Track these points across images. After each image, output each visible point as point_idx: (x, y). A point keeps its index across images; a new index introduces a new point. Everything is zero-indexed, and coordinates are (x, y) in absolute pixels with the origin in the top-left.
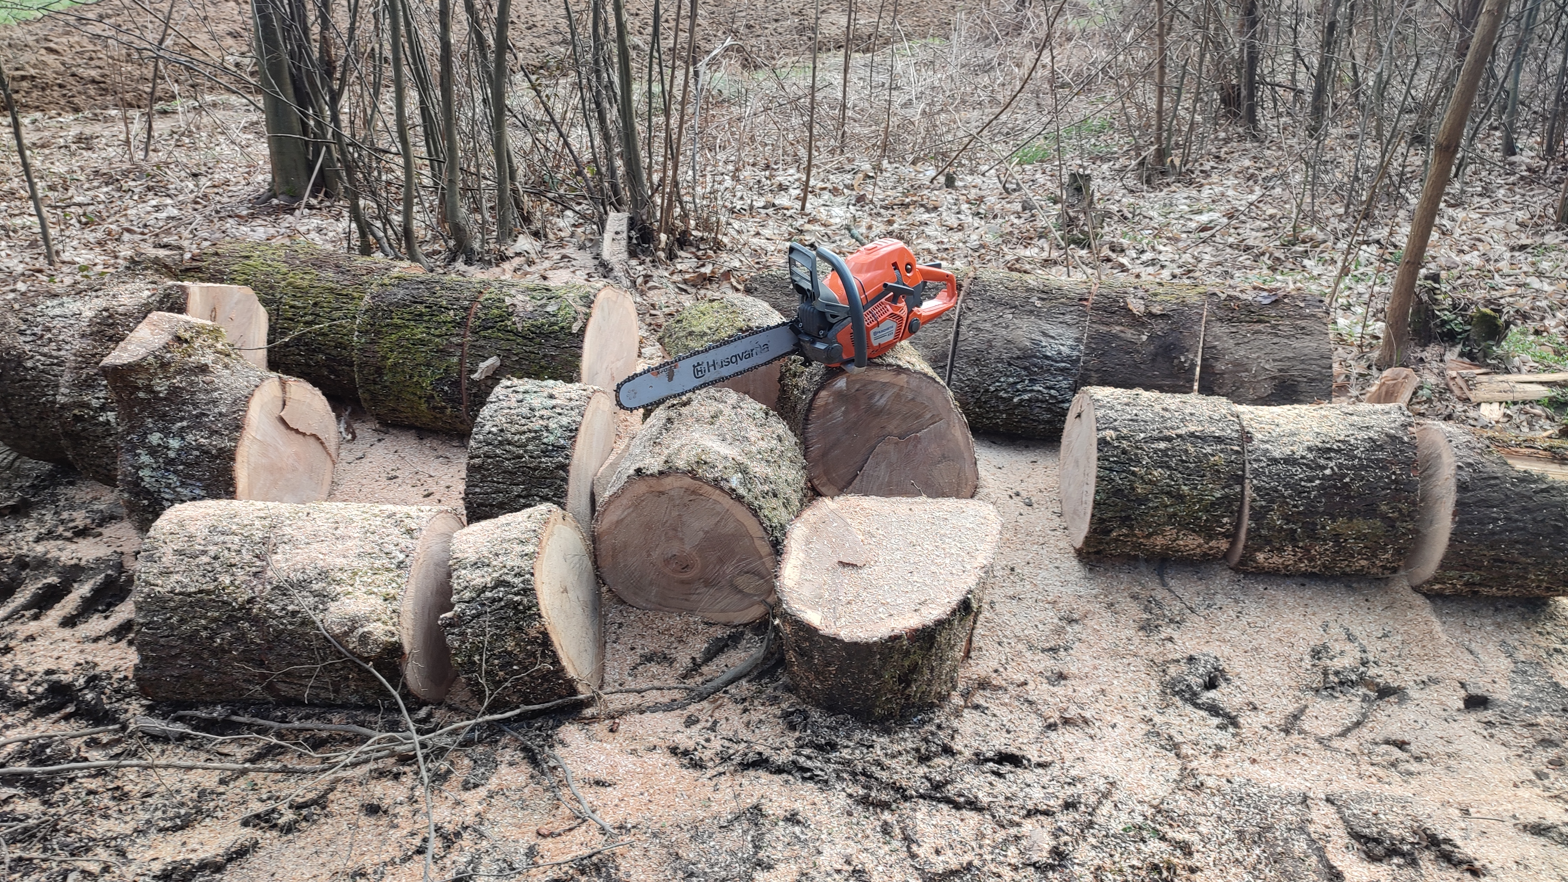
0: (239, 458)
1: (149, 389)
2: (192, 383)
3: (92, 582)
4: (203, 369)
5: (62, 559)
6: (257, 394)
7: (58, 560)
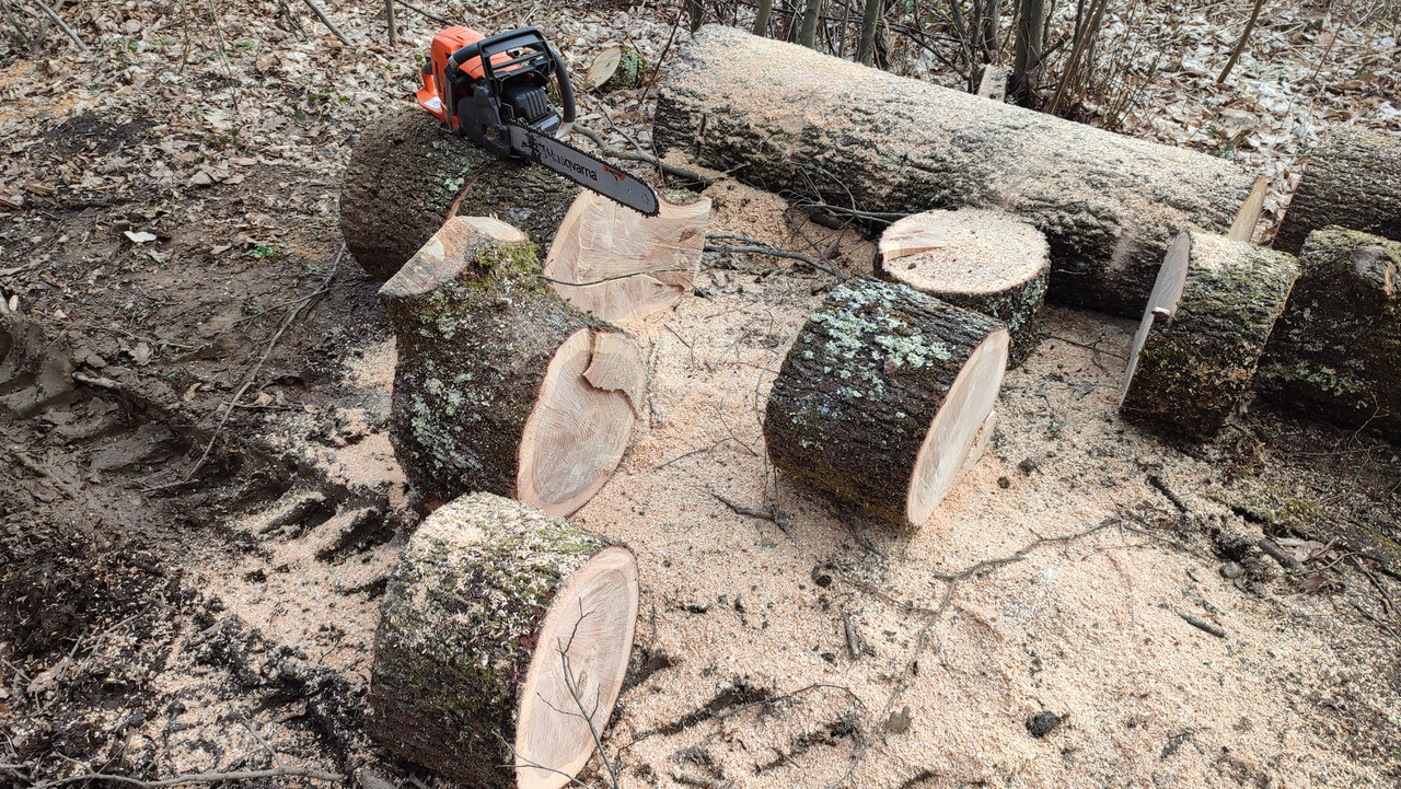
0: (527, 435)
1: (433, 327)
2: (484, 326)
3: (355, 513)
5: (329, 475)
7: (325, 474)
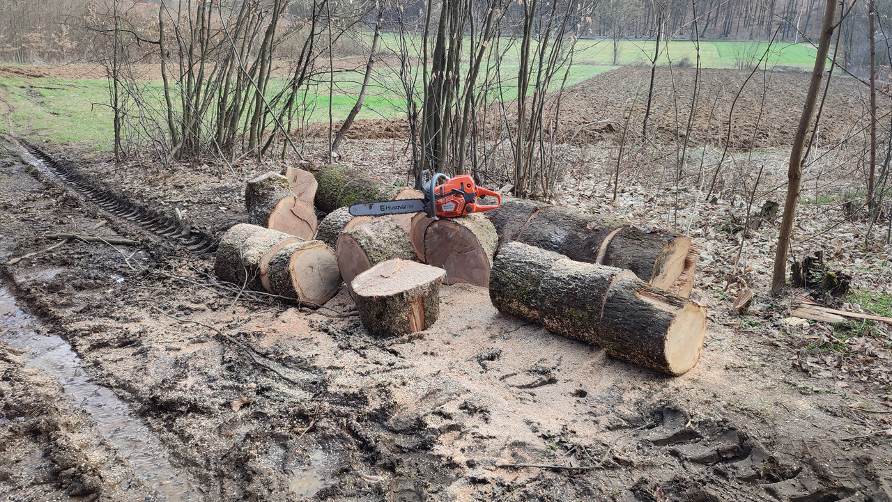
0: (271, 217)
2: (268, 193)
4: (273, 189)
6: (283, 200)
